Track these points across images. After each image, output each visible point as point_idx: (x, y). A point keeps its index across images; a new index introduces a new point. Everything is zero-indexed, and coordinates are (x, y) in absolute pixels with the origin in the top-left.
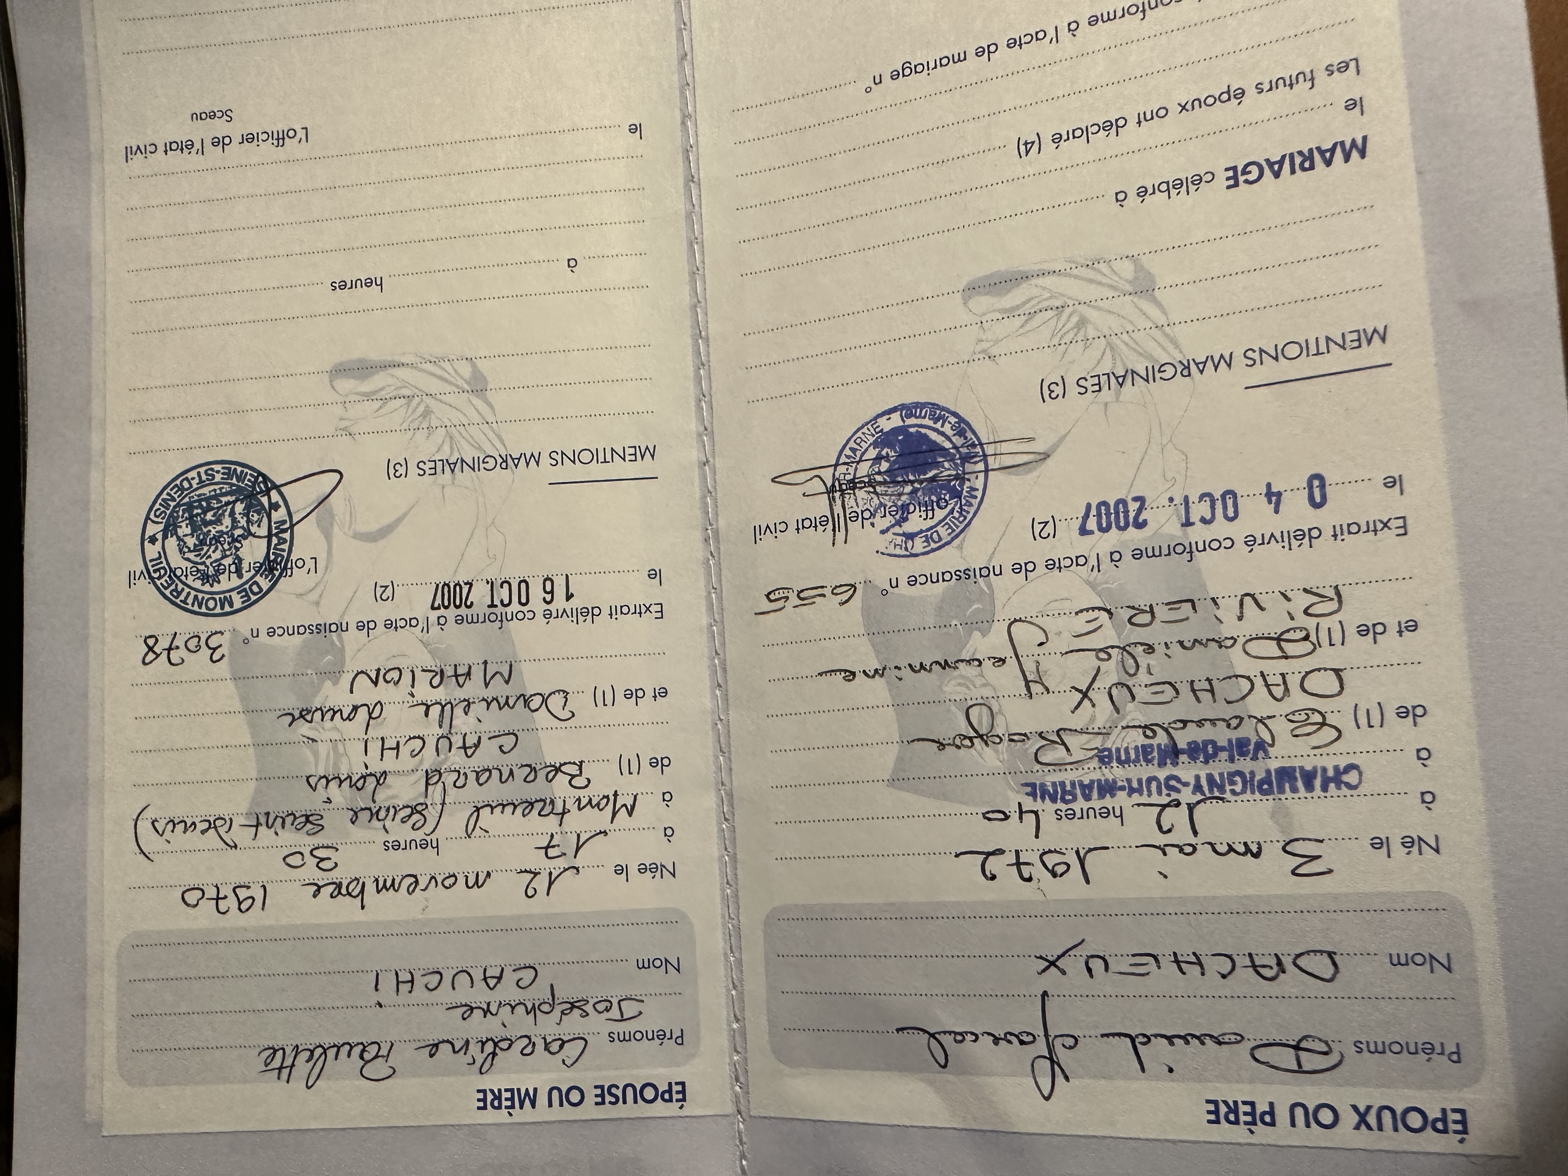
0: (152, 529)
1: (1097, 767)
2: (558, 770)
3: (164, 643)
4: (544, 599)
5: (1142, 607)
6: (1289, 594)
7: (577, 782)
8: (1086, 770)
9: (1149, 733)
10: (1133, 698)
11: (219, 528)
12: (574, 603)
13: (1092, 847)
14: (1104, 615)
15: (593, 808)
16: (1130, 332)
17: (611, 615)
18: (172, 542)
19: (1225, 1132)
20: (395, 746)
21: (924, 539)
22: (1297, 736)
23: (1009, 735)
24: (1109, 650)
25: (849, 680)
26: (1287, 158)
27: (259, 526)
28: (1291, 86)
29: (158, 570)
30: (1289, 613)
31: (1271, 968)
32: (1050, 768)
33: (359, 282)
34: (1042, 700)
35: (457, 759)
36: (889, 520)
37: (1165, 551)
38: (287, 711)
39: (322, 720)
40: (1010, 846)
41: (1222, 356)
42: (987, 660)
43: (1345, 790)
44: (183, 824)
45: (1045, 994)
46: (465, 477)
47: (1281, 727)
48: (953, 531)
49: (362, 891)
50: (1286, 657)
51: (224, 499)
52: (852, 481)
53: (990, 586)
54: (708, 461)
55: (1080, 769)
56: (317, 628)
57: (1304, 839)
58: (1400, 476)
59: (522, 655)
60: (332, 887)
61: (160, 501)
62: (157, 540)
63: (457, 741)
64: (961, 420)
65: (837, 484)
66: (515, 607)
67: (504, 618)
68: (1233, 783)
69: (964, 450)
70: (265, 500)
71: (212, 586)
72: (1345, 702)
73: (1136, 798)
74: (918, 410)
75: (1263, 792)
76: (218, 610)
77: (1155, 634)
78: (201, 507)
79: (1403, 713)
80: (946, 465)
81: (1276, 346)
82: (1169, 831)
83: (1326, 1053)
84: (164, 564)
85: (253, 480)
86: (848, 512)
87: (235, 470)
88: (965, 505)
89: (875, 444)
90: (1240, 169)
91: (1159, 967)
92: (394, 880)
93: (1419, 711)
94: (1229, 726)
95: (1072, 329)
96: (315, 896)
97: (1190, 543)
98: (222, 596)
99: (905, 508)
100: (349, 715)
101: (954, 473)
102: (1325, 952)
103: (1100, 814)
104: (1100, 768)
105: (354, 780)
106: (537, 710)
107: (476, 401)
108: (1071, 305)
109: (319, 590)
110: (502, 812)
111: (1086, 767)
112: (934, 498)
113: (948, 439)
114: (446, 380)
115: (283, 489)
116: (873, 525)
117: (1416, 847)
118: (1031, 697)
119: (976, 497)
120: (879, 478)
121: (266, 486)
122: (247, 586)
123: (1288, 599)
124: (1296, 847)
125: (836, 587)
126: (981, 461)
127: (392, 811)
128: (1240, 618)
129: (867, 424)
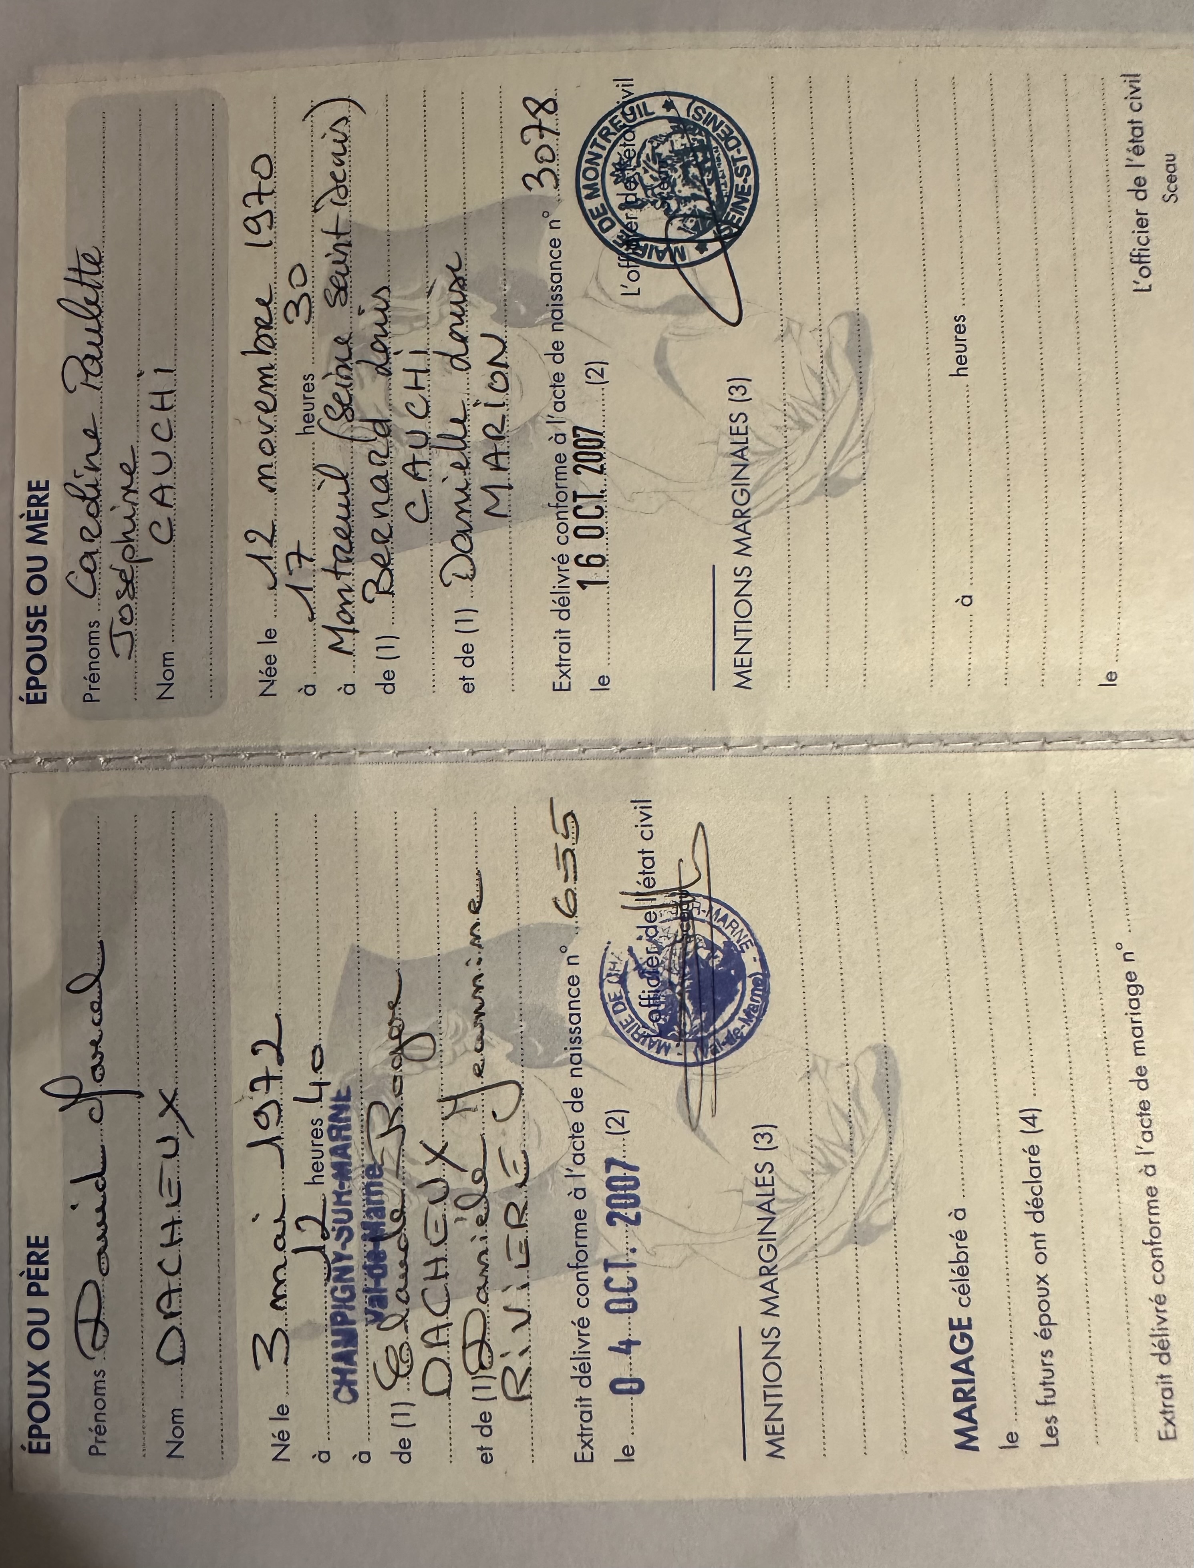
0: (681, 105)
1: (365, 1163)
2: (385, 567)
3: (548, 121)
4: (581, 556)
5: (525, 1217)
6: (527, 1355)
7: (370, 587)
8: (361, 1152)
9: (396, 1215)
10: (433, 1203)
11: (679, 181)
12: (575, 589)
13: (284, 1152)
14: (521, 1179)
15: (341, 606)
16: (815, 1218)
17: (560, 632)
18: (664, 127)
19: (20, 1252)
20: (419, 385)
21: (618, 995)
22: (387, 1351)
23: (401, 1077)
24: (483, 1182)
25: (469, 906)
26: (971, 1377)
27: (679, 228)
28: (1044, 1384)
29: (633, 112)
30: (507, 1353)
31: (169, 1307)
32: (365, 1117)
33: (963, 348)
34: (435, 1111)
35: (402, 454)
36: (642, 955)
37: (581, 1242)
38: (463, 262)
39: (452, 303)
40: (286, 1070)
41: (776, 1306)
42: (482, 1057)
43: (333, 1388)
44: (342, 151)
45: (140, 1095)
46: (726, 468)
47: (396, 1337)
48: (624, 1027)
49: (261, 352)
50: (464, 1348)
51: (713, 188)
52: (691, 916)
53: (560, 1064)
54: (729, 748)
55: (363, 1146)
56: (557, 296)
57: (288, 1348)
58: (633, 1460)
59: (517, 528)
60: (267, 320)
61: (714, 113)
62: (668, 110)
63: (423, 455)
64: (744, 1039)
65: (689, 898)
66: (573, 522)
67: (560, 509)
68: (343, 1289)
69: (711, 1042)
70: (710, 235)
71: (612, 174)
72: (416, 1395)
73: (331, 1199)
74: (760, 993)
75: (333, 1317)
76: (583, 182)
77: (496, 1230)
78: (706, 160)
79: (405, 1444)
80: (697, 1022)
81: (779, 1358)
82: (298, 1227)
83: (93, 1345)
84: (639, 119)
85: (735, 221)
86: (657, 911)
87: (747, 201)
88: (651, 1041)
89: (728, 943)
90: (967, 1332)
91: (168, 1206)
92: (271, 386)
93: (405, 1458)
94: (400, 1290)
95: (826, 1159)
96: (258, 300)
97: (587, 1267)
98: (599, 186)
99: (655, 975)
100: (457, 333)
101: (688, 1030)
102: (184, 1355)
103: (317, 1163)
104: (363, 1166)
105: (382, 339)
106: (454, 544)
107: (816, 482)
108: (853, 1159)
109: (603, 298)
110: (340, 505)
111: (364, 1152)
112: (662, 1007)
113: (726, 1025)
114: (839, 450)
115: (722, 255)
116: (640, 938)
117: (278, 1442)
118: (440, 1101)
119: (658, 1052)
120: (691, 946)
121: (726, 237)
122: (609, 215)
123: (521, 1354)
124: (280, 1339)
125: (574, 895)
126: (697, 1059)
127: (347, 382)
128: (506, 1309)
129: (752, 935)
